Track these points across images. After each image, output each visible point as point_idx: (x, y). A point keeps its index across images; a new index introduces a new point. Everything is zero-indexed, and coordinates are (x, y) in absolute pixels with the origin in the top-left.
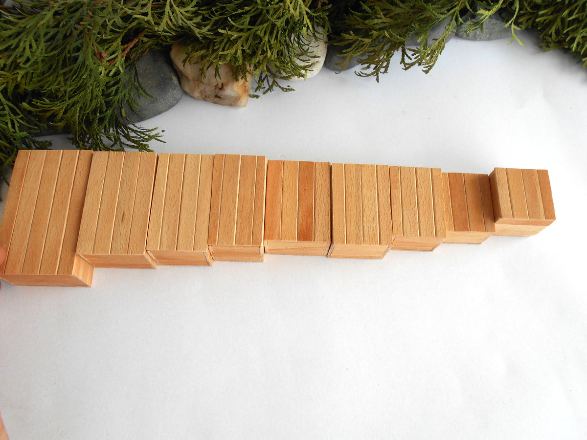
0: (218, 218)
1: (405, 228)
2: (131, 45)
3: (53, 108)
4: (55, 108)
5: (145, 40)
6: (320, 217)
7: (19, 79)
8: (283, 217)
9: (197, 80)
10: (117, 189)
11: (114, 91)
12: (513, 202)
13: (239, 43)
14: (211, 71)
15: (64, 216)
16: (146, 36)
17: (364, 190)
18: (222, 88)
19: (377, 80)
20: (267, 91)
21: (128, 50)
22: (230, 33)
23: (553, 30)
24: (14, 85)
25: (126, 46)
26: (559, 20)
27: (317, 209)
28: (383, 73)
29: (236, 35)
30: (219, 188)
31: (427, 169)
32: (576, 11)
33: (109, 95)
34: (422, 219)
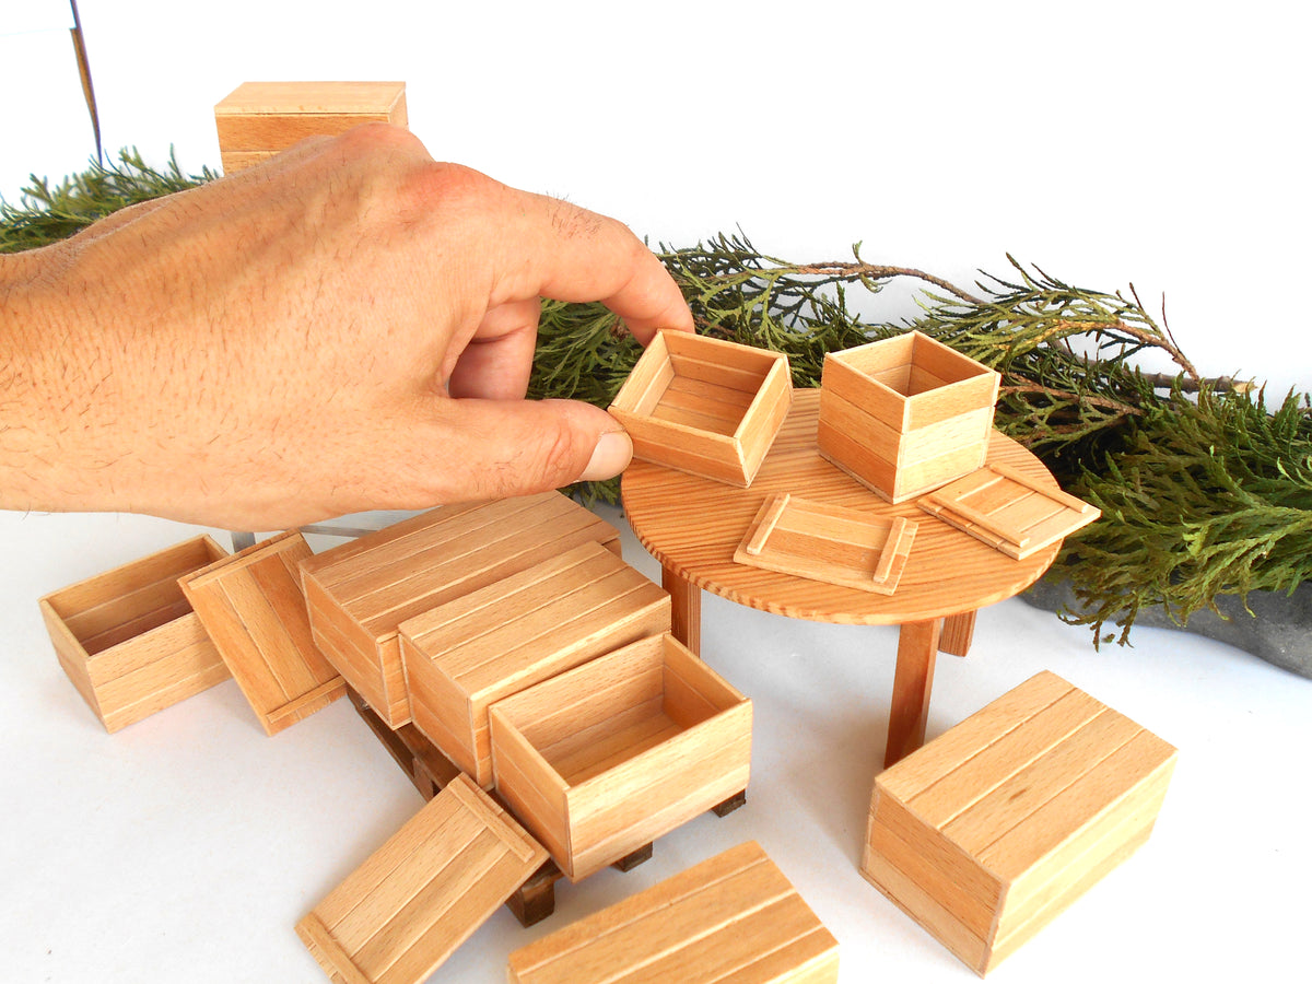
19: (1097, 641)
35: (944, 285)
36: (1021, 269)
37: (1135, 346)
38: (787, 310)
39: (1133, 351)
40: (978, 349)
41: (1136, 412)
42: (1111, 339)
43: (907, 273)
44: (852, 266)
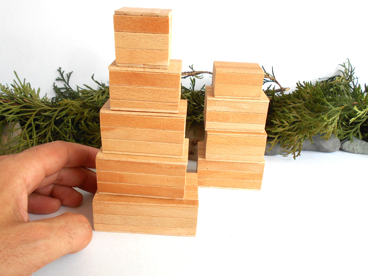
3: (96, 133)
4: (97, 134)
7: (85, 114)
14: (192, 131)
18: (196, 144)
28: (297, 156)
41: (271, 99)
43: (205, 72)
44: (192, 72)
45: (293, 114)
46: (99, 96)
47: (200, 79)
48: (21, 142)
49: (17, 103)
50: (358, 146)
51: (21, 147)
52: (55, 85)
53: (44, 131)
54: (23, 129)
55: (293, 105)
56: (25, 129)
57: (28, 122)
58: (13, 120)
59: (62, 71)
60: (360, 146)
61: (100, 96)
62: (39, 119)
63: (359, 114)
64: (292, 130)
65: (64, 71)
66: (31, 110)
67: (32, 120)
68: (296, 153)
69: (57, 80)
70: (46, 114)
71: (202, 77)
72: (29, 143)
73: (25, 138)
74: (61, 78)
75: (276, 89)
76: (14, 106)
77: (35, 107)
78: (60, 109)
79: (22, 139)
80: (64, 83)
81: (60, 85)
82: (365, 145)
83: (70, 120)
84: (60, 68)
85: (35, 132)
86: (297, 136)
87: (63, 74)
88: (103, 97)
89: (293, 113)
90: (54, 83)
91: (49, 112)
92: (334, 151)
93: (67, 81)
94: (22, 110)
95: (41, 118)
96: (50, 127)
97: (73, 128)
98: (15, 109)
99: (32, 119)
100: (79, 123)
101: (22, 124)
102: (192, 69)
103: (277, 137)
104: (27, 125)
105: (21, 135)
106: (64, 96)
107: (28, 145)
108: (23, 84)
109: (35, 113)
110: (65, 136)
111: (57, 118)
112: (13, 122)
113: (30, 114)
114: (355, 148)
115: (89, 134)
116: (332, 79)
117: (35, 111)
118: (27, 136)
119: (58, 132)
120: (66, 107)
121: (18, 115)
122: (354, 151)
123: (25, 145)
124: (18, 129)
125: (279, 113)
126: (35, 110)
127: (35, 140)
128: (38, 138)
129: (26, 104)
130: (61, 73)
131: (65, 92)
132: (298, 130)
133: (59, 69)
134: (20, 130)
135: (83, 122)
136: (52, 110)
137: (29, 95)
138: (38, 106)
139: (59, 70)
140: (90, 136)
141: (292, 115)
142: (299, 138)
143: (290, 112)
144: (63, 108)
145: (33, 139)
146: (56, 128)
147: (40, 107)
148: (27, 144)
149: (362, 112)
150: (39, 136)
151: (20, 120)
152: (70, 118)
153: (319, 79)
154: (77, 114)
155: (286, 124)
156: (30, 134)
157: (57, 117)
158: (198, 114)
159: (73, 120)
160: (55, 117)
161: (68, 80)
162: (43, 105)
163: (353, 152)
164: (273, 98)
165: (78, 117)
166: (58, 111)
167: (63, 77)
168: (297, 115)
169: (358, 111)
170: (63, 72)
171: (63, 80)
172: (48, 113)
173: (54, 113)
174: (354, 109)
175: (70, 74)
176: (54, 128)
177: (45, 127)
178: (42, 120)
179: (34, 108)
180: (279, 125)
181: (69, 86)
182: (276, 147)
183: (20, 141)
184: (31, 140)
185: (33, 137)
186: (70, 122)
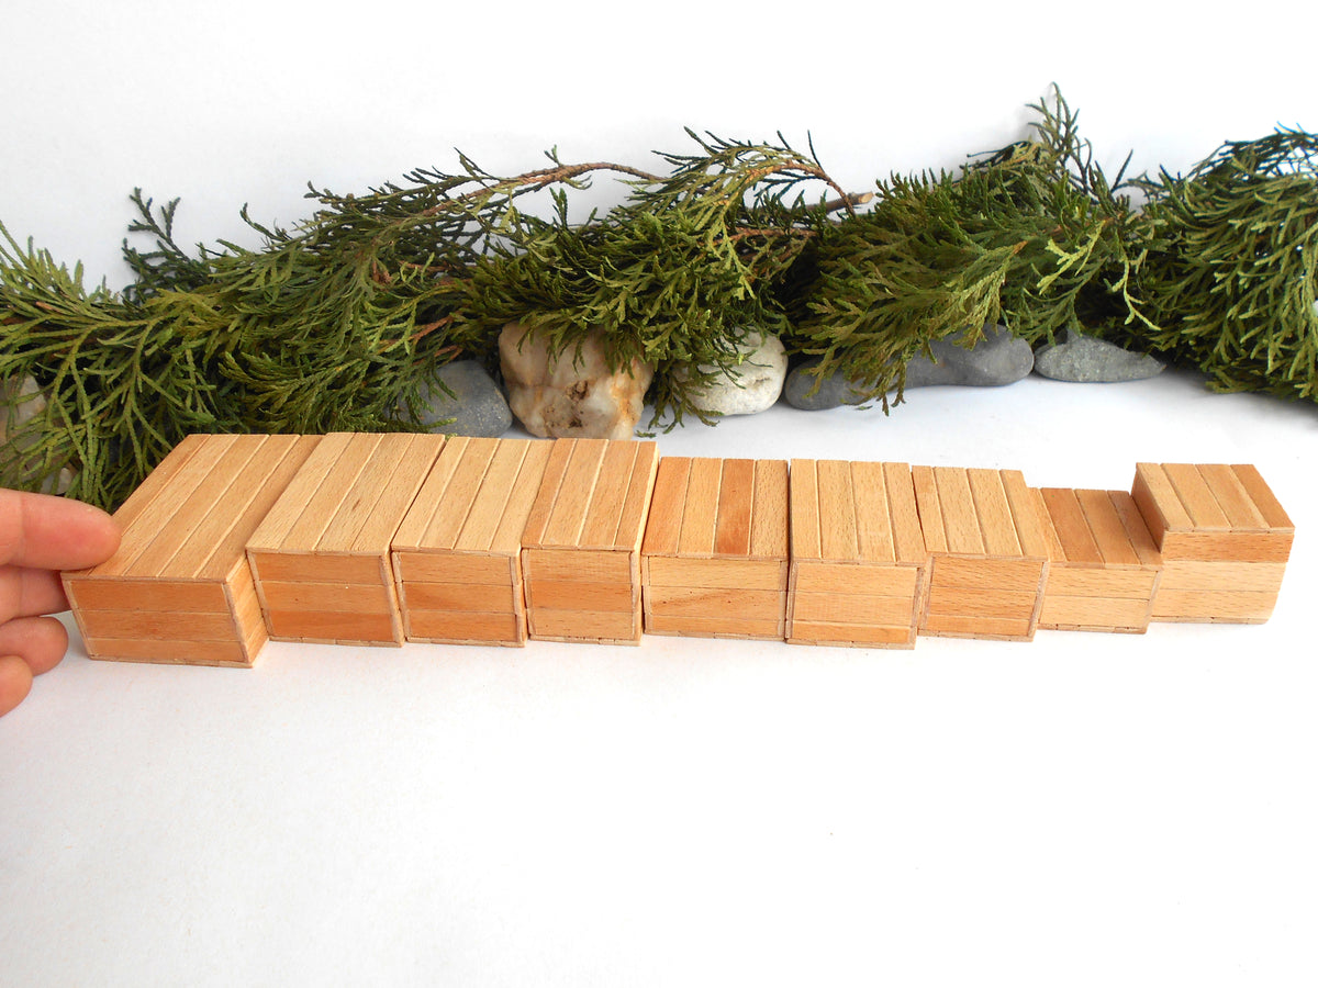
0: (548, 511)
1: (951, 542)
2: (432, 327)
3: (273, 387)
4: (277, 388)
5: (460, 318)
6: (765, 525)
7: (231, 329)
8: (686, 523)
9: (540, 385)
10: (356, 473)
11: (387, 381)
12: (1190, 506)
13: (622, 297)
14: (567, 357)
15: (241, 507)
16: (465, 314)
17: (859, 493)
18: (583, 395)
19: (885, 408)
20: (670, 428)
21: (426, 333)
22: (607, 281)
23: (1220, 347)
24: (218, 343)
25: (423, 327)
26: (1226, 328)
27: (758, 515)
28: (895, 405)
29: (615, 284)
30: (558, 476)
31: (991, 472)
32: (1252, 306)
33: (378, 383)
34: (989, 533)
35: (631, 171)
36: (699, 141)
37: (787, 184)
38: (476, 235)
39: (787, 189)
40: (703, 210)
41: (813, 234)
42: (768, 184)
43: (599, 167)
44: (554, 171)
45: (870, 277)
46: (269, 273)
47: (584, 188)
48: (50, 434)
49: (20, 317)
50: (1087, 359)
51: (50, 448)
52: (129, 248)
53: (114, 395)
54: (47, 396)
55: (874, 250)
56: (54, 395)
57: (62, 374)
58: (15, 371)
59: (144, 201)
60: (1091, 358)
61: (274, 273)
62: (94, 358)
63: (1064, 263)
64: (870, 326)
65: (151, 200)
66: (63, 333)
67: (74, 366)
68: (891, 398)
69: (132, 229)
70: (114, 341)
71: (588, 183)
72: (73, 435)
73: (60, 422)
74: (143, 221)
75: (829, 199)
76: (11, 328)
77: (77, 322)
78: (153, 322)
79: (49, 425)
80: (157, 237)
81: (145, 244)
82: (1107, 353)
83: (189, 353)
84: (138, 191)
85: (85, 399)
86: (886, 344)
87: (148, 208)
88: (283, 276)
89: (873, 274)
90: (125, 242)
91: (122, 335)
92: (1013, 382)
93: (164, 231)
94: (38, 335)
95: (100, 354)
96: (132, 382)
97: (200, 377)
98: (14, 336)
99: (71, 360)
100: (217, 358)
101: (44, 381)
102: (556, 161)
103: (830, 352)
104: (58, 382)
105: (45, 413)
106: (161, 278)
107: (71, 441)
108: (27, 255)
109: (78, 342)
110: (180, 404)
111: (149, 353)
112: (14, 377)
113: (62, 346)
114: (1077, 365)
115: (251, 392)
116: (1007, 152)
117: (77, 336)
118: (65, 414)
119: (157, 394)
120: (171, 315)
121: (26, 354)
122: (1075, 376)
123: (62, 441)
124: (32, 397)
125: (833, 279)
126: (76, 332)
127: (90, 426)
128: (99, 418)
129: (48, 317)
130: (141, 207)
131: (164, 264)
132: (891, 327)
133: (134, 195)
134: (41, 398)
135: (228, 355)
136: (130, 327)
137: (51, 288)
138: (83, 320)
139: (136, 197)
140: (257, 398)
141: (869, 281)
142: (895, 347)
143: (865, 274)
144: (162, 318)
145: (84, 421)
146: (149, 381)
147: (92, 321)
148: (67, 439)
149: (1075, 257)
150: (100, 412)
151: (37, 369)
152: (188, 348)
153: (968, 156)
154: (208, 334)
155: (854, 310)
156: (72, 409)
157: (147, 347)
158: (583, 303)
159: (199, 354)
160: (140, 347)
161: (169, 228)
162: (99, 314)
163: (1072, 378)
164: (820, 231)
165: (213, 344)
166: (149, 329)
167: (151, 218)
168: (884, 281)
169: (1061, 253)
170: (149, 204)
171: (153, 228)
172: (118, 337)
173: (138, 337)
174: (1047, 248)
175: (173, 206)
176: (144, 383)
177: (116, 383)
178: (102, 361)
179: (72, 328)
180: (833, 316)
181: (174, 247)
182: (833, 383)
183: (45, 433)
184: (78, 427)
185: (83, 418)
186: (190, 359)
